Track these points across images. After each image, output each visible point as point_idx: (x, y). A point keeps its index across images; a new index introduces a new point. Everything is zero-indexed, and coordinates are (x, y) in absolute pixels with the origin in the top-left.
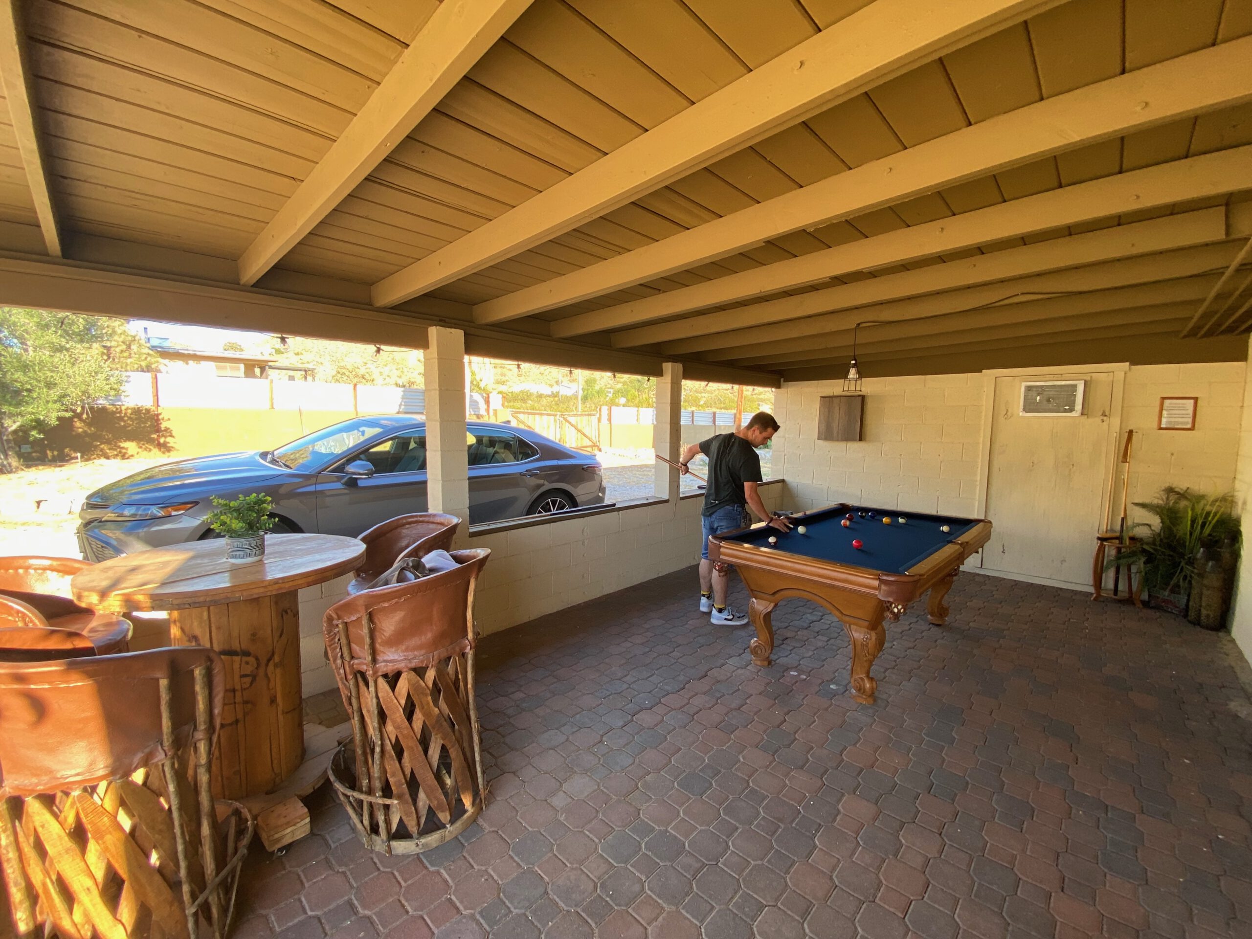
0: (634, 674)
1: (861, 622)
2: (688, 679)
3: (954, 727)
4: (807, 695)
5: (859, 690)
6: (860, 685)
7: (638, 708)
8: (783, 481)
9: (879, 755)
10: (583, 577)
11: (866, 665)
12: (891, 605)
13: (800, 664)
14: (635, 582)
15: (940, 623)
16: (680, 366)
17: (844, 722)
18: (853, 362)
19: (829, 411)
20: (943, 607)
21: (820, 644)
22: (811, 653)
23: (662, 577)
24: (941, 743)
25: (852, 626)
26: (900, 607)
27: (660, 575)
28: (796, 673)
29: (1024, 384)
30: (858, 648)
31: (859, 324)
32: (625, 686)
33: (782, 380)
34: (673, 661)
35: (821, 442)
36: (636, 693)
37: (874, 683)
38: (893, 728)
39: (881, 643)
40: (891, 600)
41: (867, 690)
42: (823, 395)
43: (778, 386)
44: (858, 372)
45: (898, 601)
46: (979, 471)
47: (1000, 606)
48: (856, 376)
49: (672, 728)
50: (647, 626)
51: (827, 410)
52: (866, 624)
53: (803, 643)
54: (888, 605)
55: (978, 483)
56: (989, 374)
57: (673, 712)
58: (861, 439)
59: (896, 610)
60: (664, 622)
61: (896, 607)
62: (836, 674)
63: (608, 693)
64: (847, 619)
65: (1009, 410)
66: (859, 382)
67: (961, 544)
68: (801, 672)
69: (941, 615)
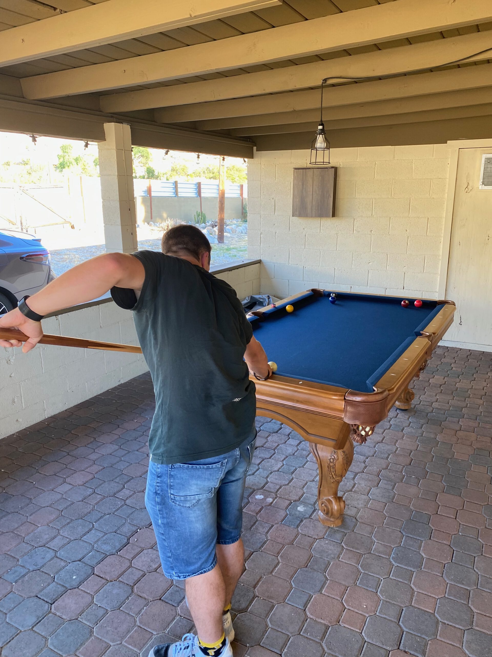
0: (66, 534)
1: (327, 441)
2: (134, 529)
3: (422, 541)
4: (272, 526)
5: (327, 514)
6: (328, 509)
7: (61, 589)
8: (259, 262)
9: (347, 601)
10: (14, 402)
11: (333, 485)
12: (358, 428)
13: (267, 483)
14: (88, 396)
15: (406, 408)
16: (126, 128)
17: (311, 557)
18: (320, 127)
19: (303, 185)
20: (409, 392)
21: (290, 450)
22: (280, 464)
23: (125, 384)
24: (409, 568)
25: (318, 445)
26: (368, 429)
27: (122, 382)
28: (262, 497)
29: (484, 156)
30: (325, 469)
31: (325, 80)
32: (50, 554)
33: (255, 148)
34: (120, 503)
35: (295, 219)
36: (63, 564)
37: (342, 504)
38: (361, 555)
39: (348, 460)
40: (358, 423)
41: (335, 512)
42: (297, 167)
43: (251, 156)
44: (326, 140)
45: (365, 423)
46: (442, 246)
47: (458, 380)
48: (324, 145)
49: (101, 612)
50: (93, 457)
51: (301, 184)
52: (333, 443)
53: (273, 452)
54: (355, 428)
55: (441, 258)
56: (453, 145)
57: (108, 587)
58: (334, 215)
59: (363, 433)
60: (117, 447)
61: (364, 429)
62: (305, 490)
63: (24, 571)
64: (312, 438)
65: (470, 183)
66: (327, 152)
67: (428, 337)
68: (267, 493)
69: (407, 400)
